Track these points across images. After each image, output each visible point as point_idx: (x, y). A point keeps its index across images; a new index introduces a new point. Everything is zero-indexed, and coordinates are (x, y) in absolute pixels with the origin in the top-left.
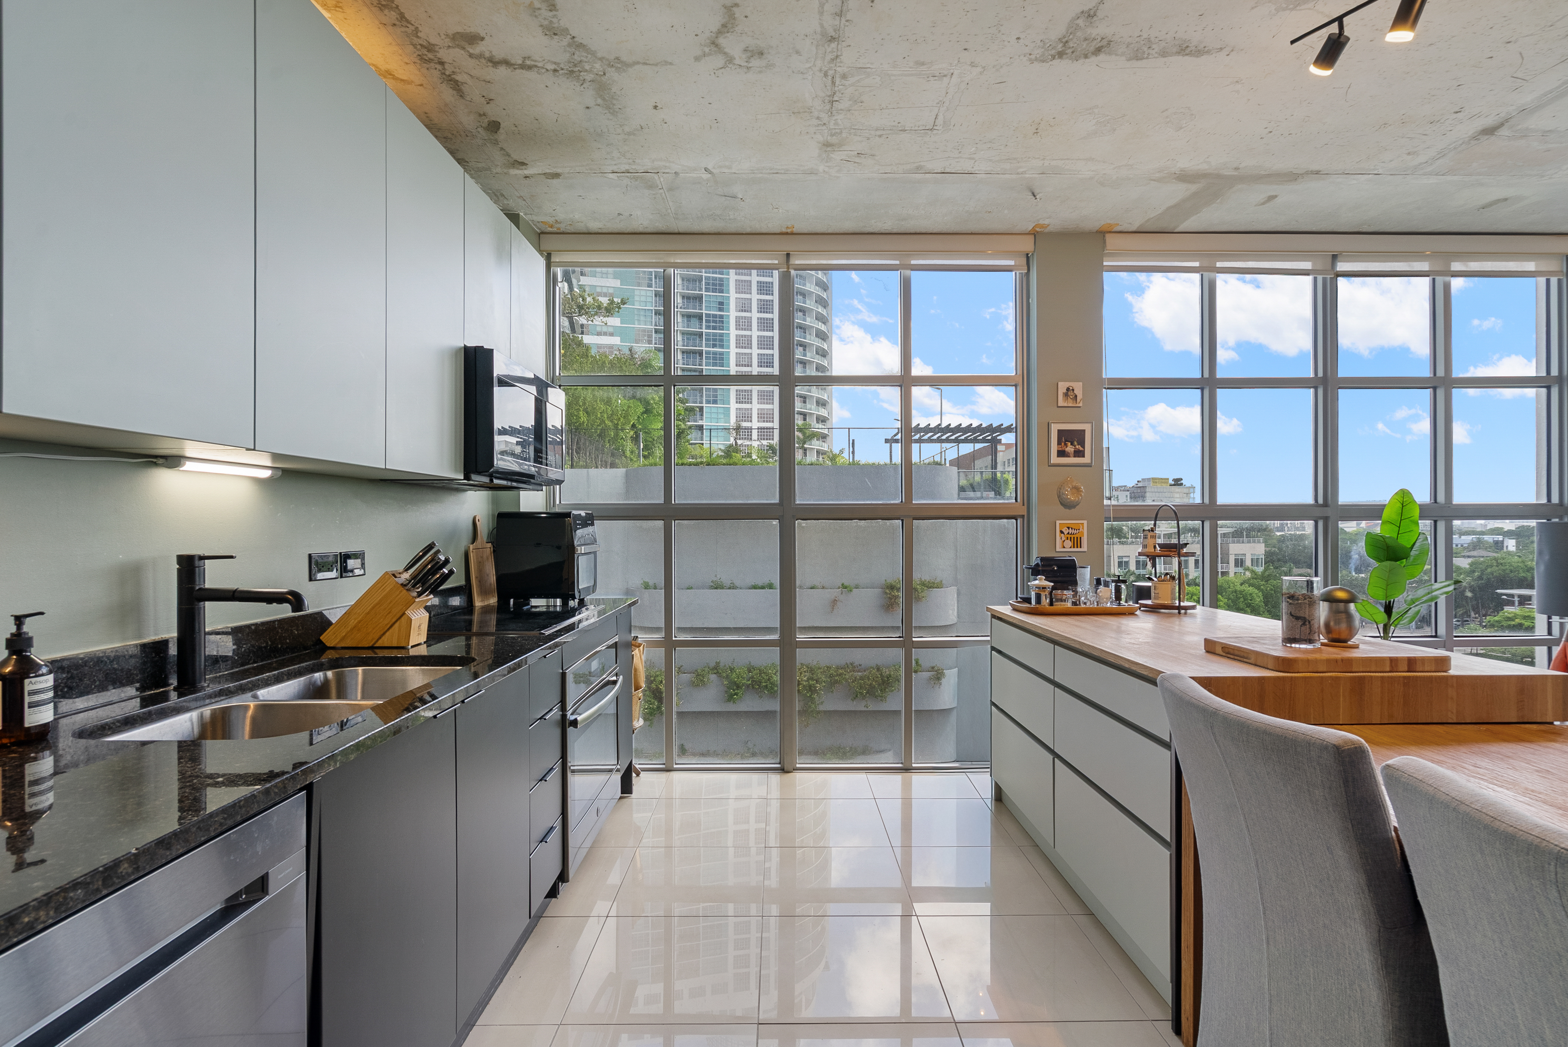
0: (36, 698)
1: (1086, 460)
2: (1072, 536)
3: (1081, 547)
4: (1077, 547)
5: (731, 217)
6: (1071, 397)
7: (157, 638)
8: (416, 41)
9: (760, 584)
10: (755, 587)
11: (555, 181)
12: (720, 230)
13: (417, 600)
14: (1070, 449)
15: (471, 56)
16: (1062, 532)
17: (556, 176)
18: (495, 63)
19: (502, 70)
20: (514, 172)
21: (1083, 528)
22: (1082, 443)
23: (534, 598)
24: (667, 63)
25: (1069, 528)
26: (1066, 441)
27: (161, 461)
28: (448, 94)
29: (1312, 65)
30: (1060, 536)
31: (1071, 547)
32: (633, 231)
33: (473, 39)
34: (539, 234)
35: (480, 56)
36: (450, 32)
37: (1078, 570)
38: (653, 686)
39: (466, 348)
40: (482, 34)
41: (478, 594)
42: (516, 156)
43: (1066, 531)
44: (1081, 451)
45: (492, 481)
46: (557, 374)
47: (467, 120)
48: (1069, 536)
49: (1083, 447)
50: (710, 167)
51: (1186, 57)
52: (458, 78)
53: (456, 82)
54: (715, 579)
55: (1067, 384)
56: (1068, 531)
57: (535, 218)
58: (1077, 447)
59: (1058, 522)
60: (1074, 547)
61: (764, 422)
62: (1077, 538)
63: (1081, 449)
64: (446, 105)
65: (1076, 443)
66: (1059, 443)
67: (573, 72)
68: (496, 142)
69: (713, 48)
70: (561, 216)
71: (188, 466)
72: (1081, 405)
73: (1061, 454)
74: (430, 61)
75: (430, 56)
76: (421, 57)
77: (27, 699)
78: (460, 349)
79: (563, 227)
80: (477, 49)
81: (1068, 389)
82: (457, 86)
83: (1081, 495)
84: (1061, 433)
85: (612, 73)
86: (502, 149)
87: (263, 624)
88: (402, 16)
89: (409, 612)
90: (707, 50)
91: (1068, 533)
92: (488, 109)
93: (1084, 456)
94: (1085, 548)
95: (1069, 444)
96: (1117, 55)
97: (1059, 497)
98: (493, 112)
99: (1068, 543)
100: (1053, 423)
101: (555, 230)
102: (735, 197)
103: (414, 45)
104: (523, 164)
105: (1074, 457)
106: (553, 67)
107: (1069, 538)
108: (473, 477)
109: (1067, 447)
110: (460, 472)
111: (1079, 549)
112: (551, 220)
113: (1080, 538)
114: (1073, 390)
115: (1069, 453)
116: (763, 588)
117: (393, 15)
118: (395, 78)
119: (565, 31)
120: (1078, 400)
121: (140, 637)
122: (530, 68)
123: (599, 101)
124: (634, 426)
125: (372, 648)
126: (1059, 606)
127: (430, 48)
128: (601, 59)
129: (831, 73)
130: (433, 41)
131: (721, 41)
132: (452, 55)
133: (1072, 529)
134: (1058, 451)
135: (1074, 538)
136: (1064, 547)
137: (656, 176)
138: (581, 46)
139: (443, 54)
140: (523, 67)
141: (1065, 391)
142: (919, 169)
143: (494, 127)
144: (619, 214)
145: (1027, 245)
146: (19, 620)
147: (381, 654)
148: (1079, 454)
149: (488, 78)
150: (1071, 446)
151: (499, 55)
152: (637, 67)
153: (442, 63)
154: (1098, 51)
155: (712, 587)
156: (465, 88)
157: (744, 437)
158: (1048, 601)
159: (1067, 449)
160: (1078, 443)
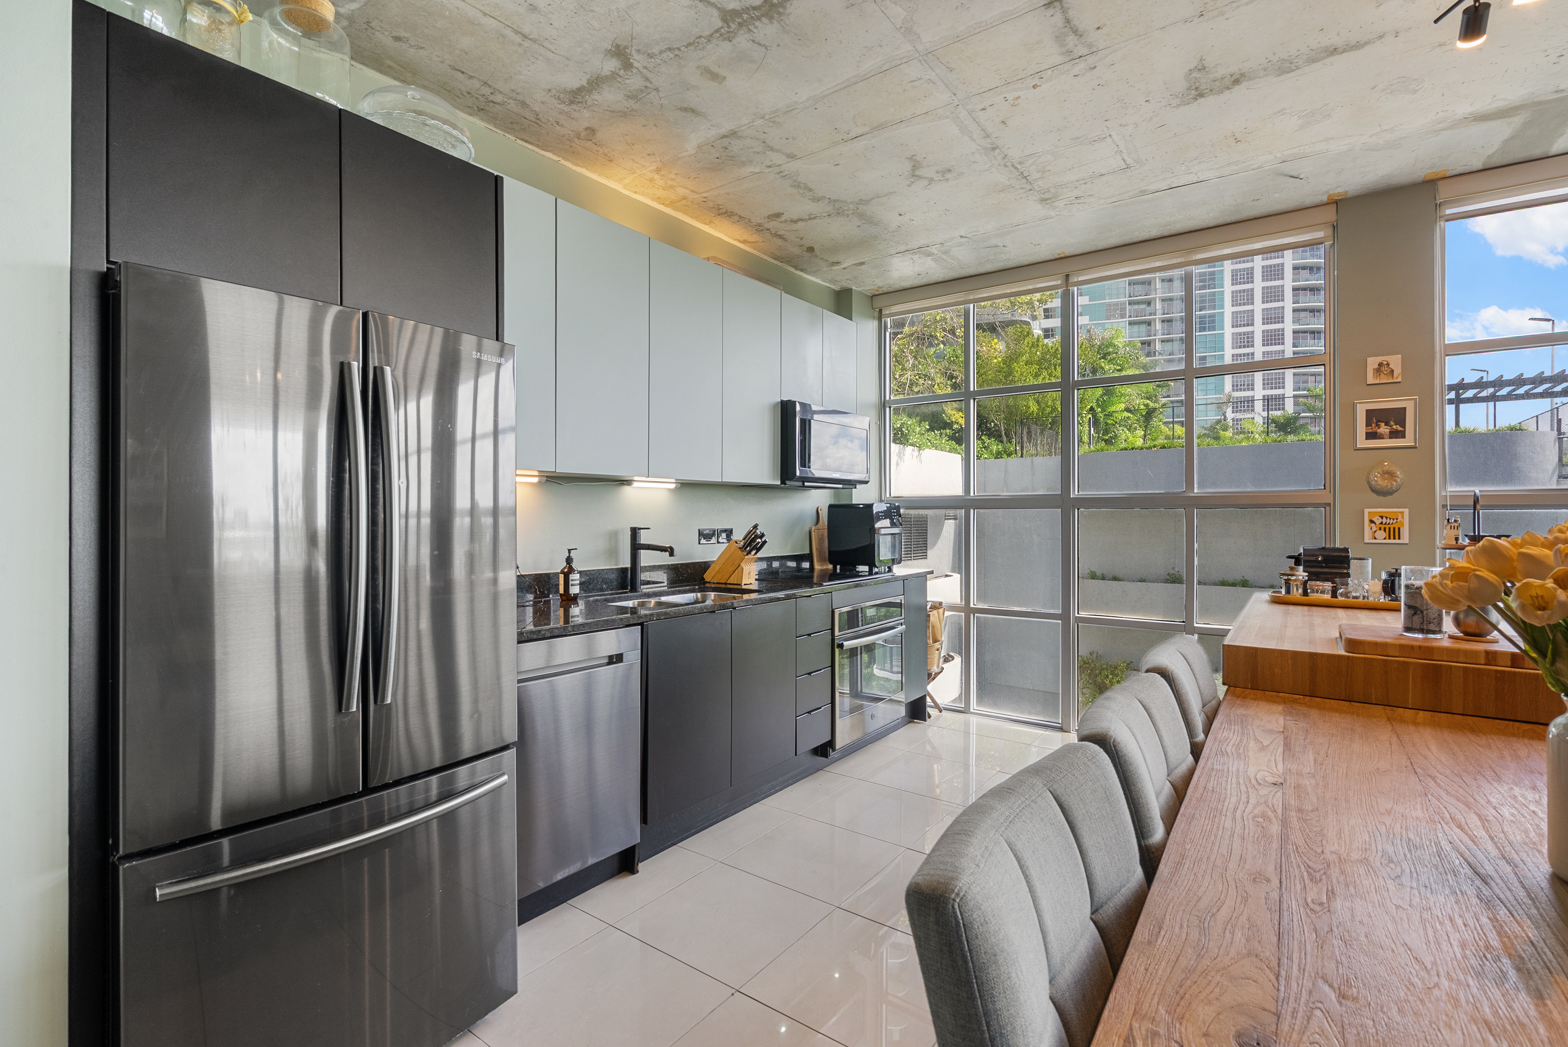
0: (573, 582)
1: (1408, 441)
2: (1387, 527)
3: (1399, 539)
4: (1394, 538)
5: (1005, 258)
6: (1385, 372)
7: (624, 566)
8: (751, 224)
9: (1231, 581)
10: (1223, 583)
11: (863, 267)
12: (1002, 268)
13: (746, 557)
14: (1384, 429)
15: (781, 222)
16: (1372, 522)
17: (862, 263)
18: (796, 222)
19: (800, 224)
20: (835, 268)
21: (1403, 517)
22: (1403, 423)
23: (859, 565)
24: (891, 193)
25: (1382, 517)
26: (1378, 421)
27: (625, 483)
28: (779, 242)
29: (1458, 42)
30: (1369, 526)
31: (1385, 539)
32: (935, 282)
33: (778, 215)
34: (872, 297)
35: (786, 221)
36: (766, 216)
37: (1353, 563)
38: (1099, 680)
39: (782, 402)
40: (782, 212)
41: (818, 561)
42: (831, 260)
43: (1378, 520)
44: (1400, 431)
45: (804, 484)
46: (887, 398)
47: (796, 251)
48: (1383, 526)
49: (1404, 426)
50: (963, 234)
51: (1343, 55)
52: (780, 233)
53: (780, 235)
54: (1172, 572)
55: (1380, 359)
56: (1380, 520)
57: (864, 288)
58: (1394, 427)
59: (1367, 511)
60: (1390, 538)
61: (1272, 388)
62: (1394, 528)
63: (1400, 429)
64: (780, 246)
65: (1392, 423)
66: (1368, 424)
67: (839, 213)
68: (816, 256)
69: (915, 178)
70: (880, 284)
71: (635, 484)
72: (1399, 380)
73: (1371, 436)
74: (762, 230)
75: (761, 228)
76: (757, 230)
77: (570, 583)
78: (778, 403)
79: (885, 290)
80: (783, 218)
81: (1381, 365)
82: (781, 237)
83: (1396, 481)
84: (1370, 413)
85: (861, 207)
86: (821, 259)
87: (672, 565)
88: (740, 217)
89: (742, 564)
90: (912, 180)
91: (1382, 523)
92: (802, 242)
93: (1404, 437)
94: (1405, 539)
95: (1383, 424)
96: (1259, 78)
97: (1369, 483)
98: (807, 243)
99: (1381, 534)
100: (1359, 403)
101: (881, 292)
102: (998, 246)
103: (752, 226)
104: (838, 263)
105: (1390, 438)
106: (827, 214)
107: (1383, 529)
108: (787, 482)
109: (1379, 428)
110: (778, 480)
111: (1397, 541)
112: (875, 287)
113: (1399, 529)
114: (1388, 364)
115: (1382, 434)
116: (1234, 585)
117: (736, 217)
118: (749, 242)
119: (823, 198)
120: (1395, 374)
121: (617, 565)
122: (814, 218)
123: (863, 221)
124: (1092, 409)
125: (726, 584)
126: (1314, 597)
127: (760, 225)
128: (852, 203)
129: (1008, 164)
130: (759, 222)
131: (917, 173)
132: (773, 225)
133: (1387, 518)
134: (1367, 433)
135: (1390, 528)
136: (1375, 538)
137: (928, 248)
138: (835, 201)
139: (766, 226)
140: (810, 219)
141: (1376, 366)
142: (1143, 193)
143: (811, 249)
144: (919, 274)
145: (1330, 214)
146: (569, 551)
147: (729, 586)
148: (1401, 435)
149: (795, 229)
150: (1386, 427)
151: (795, 217)
152: (874, 200)
153: (769, 230)
154: (1237, 82)
155: (1166, 581)
156: (785, 237)
157: (1243, 409)
158: (1300, 591)
159: (1379, 431)
160: (1394, 421)
